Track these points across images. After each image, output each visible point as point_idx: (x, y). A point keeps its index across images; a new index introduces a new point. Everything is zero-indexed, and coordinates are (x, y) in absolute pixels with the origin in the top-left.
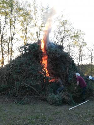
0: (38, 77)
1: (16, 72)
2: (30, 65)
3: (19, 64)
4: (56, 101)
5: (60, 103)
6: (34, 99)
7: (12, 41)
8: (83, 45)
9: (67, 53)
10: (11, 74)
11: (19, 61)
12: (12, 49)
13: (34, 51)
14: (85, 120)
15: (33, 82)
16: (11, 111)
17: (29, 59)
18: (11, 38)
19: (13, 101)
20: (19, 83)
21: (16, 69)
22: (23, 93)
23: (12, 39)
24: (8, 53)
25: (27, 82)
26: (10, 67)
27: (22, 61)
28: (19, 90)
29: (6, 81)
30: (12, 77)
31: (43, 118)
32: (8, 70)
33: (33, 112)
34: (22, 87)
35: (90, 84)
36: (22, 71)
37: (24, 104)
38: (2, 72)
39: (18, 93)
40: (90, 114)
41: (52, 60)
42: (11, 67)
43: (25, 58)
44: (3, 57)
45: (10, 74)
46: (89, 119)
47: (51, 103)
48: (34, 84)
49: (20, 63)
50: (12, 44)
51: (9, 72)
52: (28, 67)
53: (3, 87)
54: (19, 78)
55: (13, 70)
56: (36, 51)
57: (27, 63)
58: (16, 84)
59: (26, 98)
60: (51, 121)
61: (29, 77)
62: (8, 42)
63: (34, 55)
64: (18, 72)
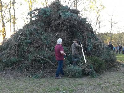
0: (53, 47)
1: (26, 43)
2: (42, 34)
3: (29, 34)
4: (76, 73)
5: (80, 75)
6: (50, 72)
7: (13, 6)
8: (101, 8)
9: (85, 19)
10: (21, 45)
11: (28, 30)
12: (14, 16)
13: (45, 17)
14: (109, 89)
15: (46, 54)
16: (27, 85)
17: (40, 27)
18: (12, 2)
19: (27, 75)
20: (31, 55)
21: (26, 39)
22: (37, 67)
23: (14, 3)
24: (10, 21)
25: (40, 54)
26: (18, 37)
27: (32, 30)
28: (32, 63)
29: (16, 53)
30: (22, 49)
31: (64, 89)
32: (16, 41)
33: (52, 85)
34: (35, 60)
35: (112, 54)
36: (34, 42)
37: (39, 78)
38: (9, 43)
39: (31, 66)
40: (114, 84)
41: (67, 28)
42: (20, 38)
43: (35, 26)
44: (4, 26)
45: (19, 46)
46: (114, 88)
47: (70, 76)
48: (49, 56)
49: (30, 32)
50: (14, 10)
51: (17, 43)
52: (39, 36)
53: (13, 61)
54: (31, 50)
55: (23, 41)
56: (48, 17)
57: (38, 32)
58: (28, 57)
59: (42, 72)
60: (73, 92)
61: (42, 48)
62: (9, 7)
63: (45, 22)
64: (29, 43)
